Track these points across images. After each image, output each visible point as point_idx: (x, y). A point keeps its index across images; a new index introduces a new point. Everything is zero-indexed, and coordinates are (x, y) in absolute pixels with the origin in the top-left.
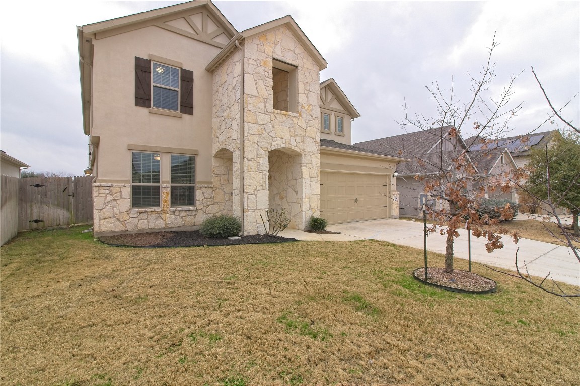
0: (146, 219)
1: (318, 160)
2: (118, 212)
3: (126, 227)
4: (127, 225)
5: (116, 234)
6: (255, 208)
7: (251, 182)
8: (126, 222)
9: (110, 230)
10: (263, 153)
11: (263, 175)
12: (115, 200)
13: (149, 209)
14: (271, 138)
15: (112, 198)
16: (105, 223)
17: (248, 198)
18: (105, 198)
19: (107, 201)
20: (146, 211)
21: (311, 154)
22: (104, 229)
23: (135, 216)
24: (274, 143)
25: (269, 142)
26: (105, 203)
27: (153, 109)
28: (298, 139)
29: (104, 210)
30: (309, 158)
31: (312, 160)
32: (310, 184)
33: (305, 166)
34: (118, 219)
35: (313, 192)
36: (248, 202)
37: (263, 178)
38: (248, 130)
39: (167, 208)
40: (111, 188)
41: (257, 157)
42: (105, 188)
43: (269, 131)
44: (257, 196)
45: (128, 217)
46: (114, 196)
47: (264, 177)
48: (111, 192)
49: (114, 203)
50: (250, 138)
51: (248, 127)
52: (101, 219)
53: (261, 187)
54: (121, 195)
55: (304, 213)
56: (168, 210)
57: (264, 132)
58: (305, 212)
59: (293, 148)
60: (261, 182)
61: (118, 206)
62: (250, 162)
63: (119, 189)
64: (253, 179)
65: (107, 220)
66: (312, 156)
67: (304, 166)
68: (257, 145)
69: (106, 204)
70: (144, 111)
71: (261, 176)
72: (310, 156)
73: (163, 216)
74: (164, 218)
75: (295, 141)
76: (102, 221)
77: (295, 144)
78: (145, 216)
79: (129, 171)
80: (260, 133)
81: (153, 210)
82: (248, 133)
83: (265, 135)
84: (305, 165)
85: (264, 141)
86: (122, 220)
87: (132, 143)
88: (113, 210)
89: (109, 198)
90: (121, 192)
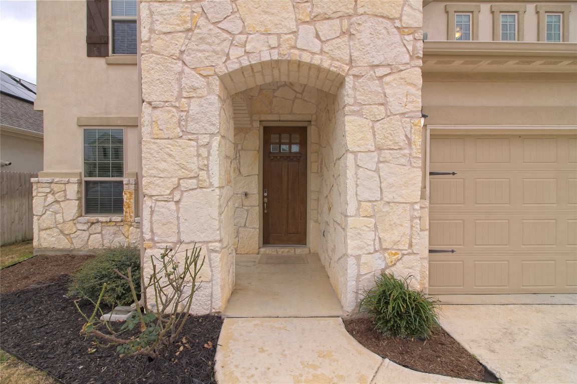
0: (100, 233)
1: (413, 90)
2: (61, 221)
3: (72, 243)
4: (74, 241)
5: (59, 254)
6: (175, 239)
7: (162, 165)
8: (72, 236)
9: (52, 246)
10: (200, 82)
11: (198, 147)
12: (57, 202)
13: (103, 218)
14: (225, 35)
15: (53, 200)
16: (45, 236)
17: (152, 212)
18: (45, 200)
19: (47, 204)
20: (98, 222)
21: (381, 71)
22: (45, 245)
23: (85, 227)
24: (235, 52)
25: (219, 49)
26: (44, 207)
27: (112, 57)
28: (327, 29)
29: (44, 217)
30: (374, 85)
31: (387, 91)
32: (377, 170)
33: (359, 113)
34: (62, 232)
35: (388, 197)
36: (151, 222)
37: (199, 155)
38: (152, 23)
39: (131, 217)
40: (52, 185)
41: (180, 97)
42: (44, 185)
43: (220, 17)
44: (181, 204)
45: (75, 230)
46: (57, 195)
47: (204, 152)
48: (52, 190)
49: (56, 206)
50: (157, 44)
51: (152, 13)
52: (40, 230)
53: (195, 181)
54: (65, 196)
55: (351, 261)
56: (132, 220)
57: (202, 21)
58: (358, 257)
59: (306, 58)
60: (194, 167)
61: (61, 211)
62: (158, 112)
63: (62, 186)
64: (169, 159)
65: (48, 232)
66: (387, 79)
67: (353, 113)
68: (180, 64)
69: (47, 208)
70: (100, 62)
71: (193, 151)
72: (380, 78)
73: (125, 229)
74: (126, 234)
75: (317, 36)
76: (42, 233)
77: (316, 46)
78: (98, 228)
79: (81, 159)
80: (189, 25)
81: (108, 219)
82: (152, 31)
83: (204, 30)
84: (356, 108)
85: (204, 47)
86: (66, 232)
87: (84, 115)
88: (55, 218)
89: (50, 199)
90: (65, 191)
